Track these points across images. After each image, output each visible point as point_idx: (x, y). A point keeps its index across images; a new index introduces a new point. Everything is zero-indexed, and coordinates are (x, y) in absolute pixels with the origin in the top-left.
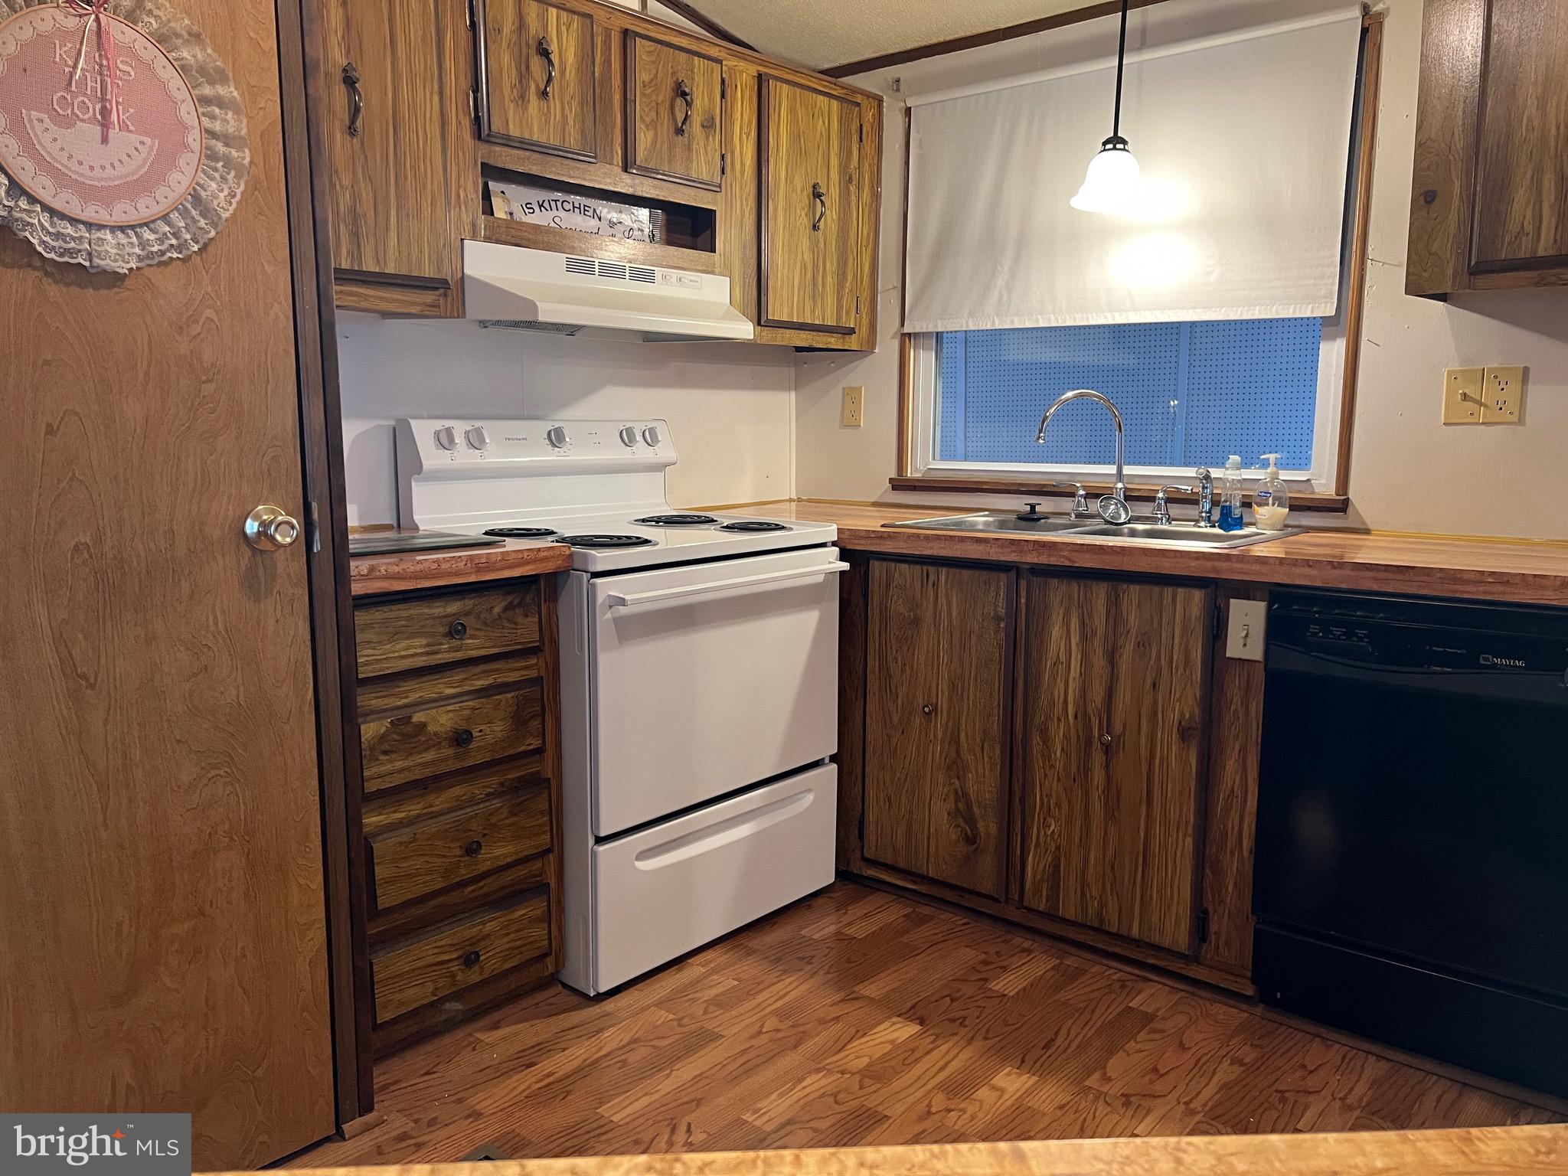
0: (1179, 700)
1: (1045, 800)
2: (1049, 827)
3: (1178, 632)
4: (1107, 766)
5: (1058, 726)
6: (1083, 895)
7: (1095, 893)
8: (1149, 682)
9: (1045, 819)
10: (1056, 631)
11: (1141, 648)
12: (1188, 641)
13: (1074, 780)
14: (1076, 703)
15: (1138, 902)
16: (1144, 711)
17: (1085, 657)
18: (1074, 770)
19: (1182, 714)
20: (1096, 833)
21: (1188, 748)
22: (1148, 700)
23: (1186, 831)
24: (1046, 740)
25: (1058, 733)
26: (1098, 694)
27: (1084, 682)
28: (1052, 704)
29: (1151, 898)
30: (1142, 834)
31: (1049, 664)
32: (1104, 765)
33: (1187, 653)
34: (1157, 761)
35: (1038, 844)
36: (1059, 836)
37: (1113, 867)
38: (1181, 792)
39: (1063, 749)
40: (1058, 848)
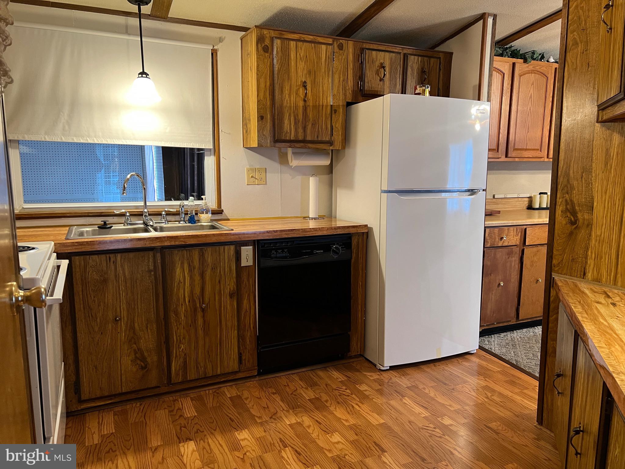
0: (229, 285)
1: (178, 338)
2: (181, 348)
3: (226, 261)
4: (204, 316)
5: (182, 307)
6: (197, 368)
7: (202, 364)
8: (217, 281)
9: (179, 345)
10: (178, 271)
11: (214, 270)
12: (230, 264)
13: (190, 326)
14: (189, 297)
15: (219, 361)
16: (216, 292)
17: (191, 277)
18: (190, 322)
19: (230, 289)
20: (201, 343)
21: (233, 301)
22: (217, 288)
23: (234, 329)
24: (177, 314)
25: (182, 310)
26: (197, 290)
27: (192, 287)
28: (178, 300)
29: (224, 357)
30: (219, 336)
31: (176, 284)
32: (202, 316)
33: (230, 268)
34: (222, 308)
35: (176, 356)
36: (186, 350)
37: (208, 352)
38: (232, 317)
39: (184, 316)
40: (185, 355)
